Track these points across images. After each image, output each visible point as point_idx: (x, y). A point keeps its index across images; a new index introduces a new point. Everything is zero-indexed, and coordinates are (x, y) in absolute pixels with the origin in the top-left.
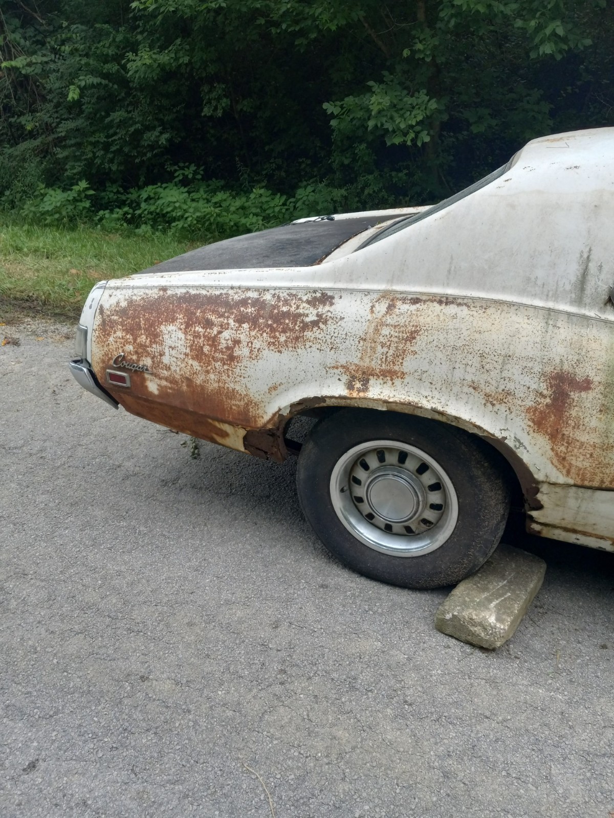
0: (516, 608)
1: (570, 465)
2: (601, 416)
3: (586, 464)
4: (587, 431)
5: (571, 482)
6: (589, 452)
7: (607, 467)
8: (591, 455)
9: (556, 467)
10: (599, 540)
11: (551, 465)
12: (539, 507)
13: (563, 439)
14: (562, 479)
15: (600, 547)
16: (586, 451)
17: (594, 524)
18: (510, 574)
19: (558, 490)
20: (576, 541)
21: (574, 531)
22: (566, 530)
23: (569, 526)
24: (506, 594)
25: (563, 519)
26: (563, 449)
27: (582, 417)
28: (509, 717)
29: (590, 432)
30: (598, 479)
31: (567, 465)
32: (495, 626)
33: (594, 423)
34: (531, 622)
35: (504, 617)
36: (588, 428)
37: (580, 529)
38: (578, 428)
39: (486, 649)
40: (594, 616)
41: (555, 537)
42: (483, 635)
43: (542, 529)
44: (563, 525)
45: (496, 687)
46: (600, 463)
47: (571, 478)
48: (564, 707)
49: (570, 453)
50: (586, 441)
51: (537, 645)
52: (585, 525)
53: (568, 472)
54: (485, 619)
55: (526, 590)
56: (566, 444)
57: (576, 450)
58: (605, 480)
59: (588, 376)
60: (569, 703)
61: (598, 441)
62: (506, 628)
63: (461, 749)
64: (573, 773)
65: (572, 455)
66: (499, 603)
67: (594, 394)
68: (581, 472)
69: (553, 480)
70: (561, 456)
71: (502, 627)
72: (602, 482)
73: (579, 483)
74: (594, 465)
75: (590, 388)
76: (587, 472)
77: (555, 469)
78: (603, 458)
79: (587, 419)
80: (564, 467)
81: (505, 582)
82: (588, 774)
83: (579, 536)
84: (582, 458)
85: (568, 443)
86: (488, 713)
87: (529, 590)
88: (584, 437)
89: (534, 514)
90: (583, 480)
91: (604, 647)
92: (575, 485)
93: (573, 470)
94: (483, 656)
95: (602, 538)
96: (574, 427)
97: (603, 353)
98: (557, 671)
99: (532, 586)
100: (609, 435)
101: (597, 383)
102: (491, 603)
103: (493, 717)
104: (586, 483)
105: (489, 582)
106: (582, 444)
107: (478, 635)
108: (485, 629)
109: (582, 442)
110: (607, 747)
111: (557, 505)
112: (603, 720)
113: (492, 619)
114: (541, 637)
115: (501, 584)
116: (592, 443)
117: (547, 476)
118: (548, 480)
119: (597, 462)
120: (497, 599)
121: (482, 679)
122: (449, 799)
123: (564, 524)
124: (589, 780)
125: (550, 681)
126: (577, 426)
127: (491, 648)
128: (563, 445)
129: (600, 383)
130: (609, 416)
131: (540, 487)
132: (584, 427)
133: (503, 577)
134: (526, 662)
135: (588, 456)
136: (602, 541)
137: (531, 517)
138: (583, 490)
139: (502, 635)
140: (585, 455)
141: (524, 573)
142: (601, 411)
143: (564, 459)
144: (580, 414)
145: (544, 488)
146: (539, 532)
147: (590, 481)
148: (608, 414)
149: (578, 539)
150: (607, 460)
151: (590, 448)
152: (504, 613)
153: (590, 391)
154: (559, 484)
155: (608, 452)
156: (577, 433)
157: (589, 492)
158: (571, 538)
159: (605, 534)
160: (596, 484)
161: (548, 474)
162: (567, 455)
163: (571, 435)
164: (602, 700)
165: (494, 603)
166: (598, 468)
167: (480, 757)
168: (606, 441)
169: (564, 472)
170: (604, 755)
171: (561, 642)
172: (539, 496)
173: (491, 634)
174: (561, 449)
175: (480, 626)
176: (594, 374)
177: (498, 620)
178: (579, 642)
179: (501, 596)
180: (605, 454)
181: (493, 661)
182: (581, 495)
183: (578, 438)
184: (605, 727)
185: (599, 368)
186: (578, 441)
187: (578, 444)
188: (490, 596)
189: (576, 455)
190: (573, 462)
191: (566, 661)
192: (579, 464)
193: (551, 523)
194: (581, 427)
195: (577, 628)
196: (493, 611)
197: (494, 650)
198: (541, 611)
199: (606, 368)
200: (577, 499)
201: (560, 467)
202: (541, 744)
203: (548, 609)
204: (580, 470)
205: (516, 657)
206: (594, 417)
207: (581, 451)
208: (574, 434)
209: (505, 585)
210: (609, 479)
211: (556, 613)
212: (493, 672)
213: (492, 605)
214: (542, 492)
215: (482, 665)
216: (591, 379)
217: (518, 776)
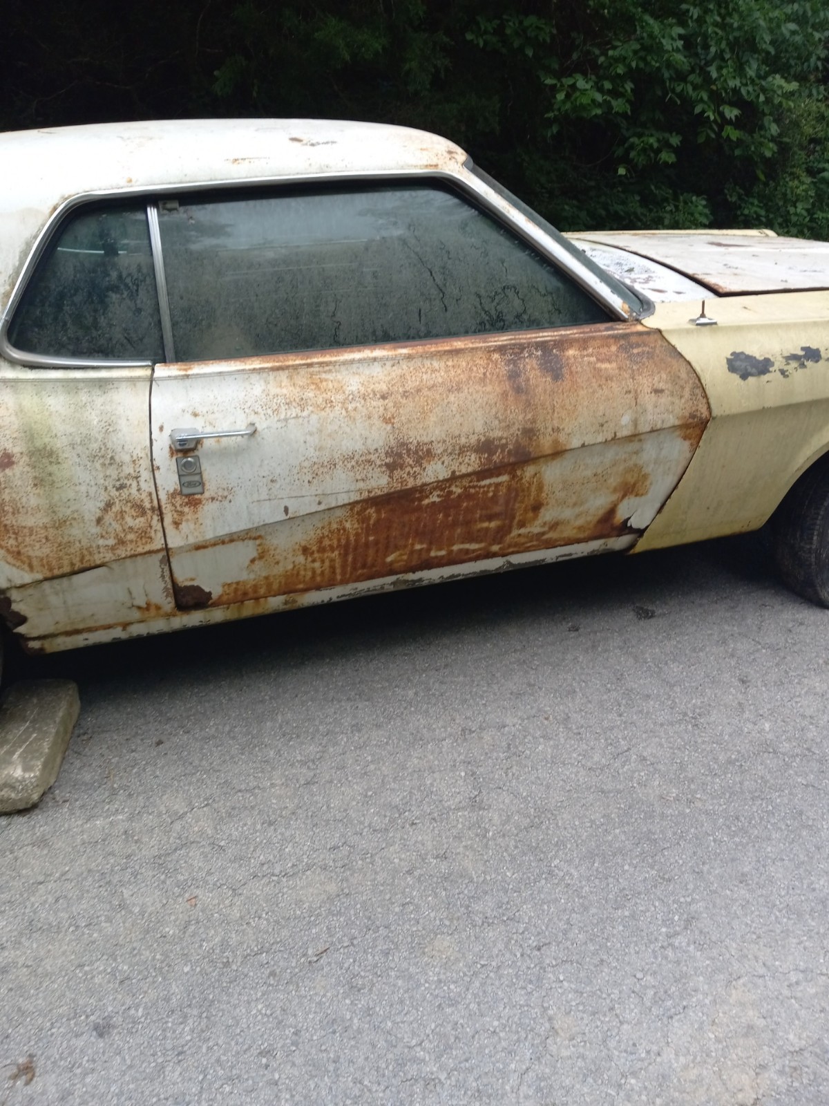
0: (46, 747)
1: (29, 557)
2: (38, 491)
3: (46, 550)
4: (30, 513)
5: (39, 576)
6: (43, 535)
7: (70, 547)
8: (47, 538)
9: (14, 565)
10: (107, 631)
11: (7, 566)
12: (23, 620)
13: (8, 531)
14: (27, 578)
15: (114, 639)
16: (39, 536)
17: (93, 615)
18: (32, 713)
19: (30, 591)
20: (86, 643)
21: (77, 632)
22: (68, 633)
23: (69, 628)
24: (30, 737)
25: (57, 623)
26: (12, 542)
27: (18, 498)
28: (67, 869)
29: (34, 512)
30: (66, 562)
31: (25, 559)
32: (24, 778)
33: (33, 501)
34: (75, 755)
35: (32, 763)
36: (29, 509)
37: (81, 626)
38: (19, 513)
39: (25, 810)
40: (145, 716)
41: (62, 648)
42: (13, 795)
43: (42, 645)
44: (63, 630)
45: (46, 845)
46: (60, 545)
47: (38, 572)
48: (126, 825)
49: (23, 545)
50: (33, 524)
51: (87, 777)
52: (83, 620)
53: (31, 567)
54: (9, 776)
55: (55, 722)
56: (13, 536)
57: (27, 539)
58: (74, 561)
59: (5, 449)
60: (131, 819)
61: (46, 520)
62: (38, 773)
63: (16, 933)
64: (147, 886)
65: (26, 546)
66: (23, 751)
67: (21, 468)
68: (45, 561)
69: (18, 582)
70: (13, 552)
71: (32, 775)
72: (72, 564)
73: (48, 574)
74: (55, 549)
75: (13, 463)
76: (50, 559)
77: (14, 569)
78: (60, 538)
79: (24, 500)
80: (23, 562)
81: (28, 724)
82: (163, 877)
83: (85, 635)
84: (38, 545)
85: (14, 533)
86: (41, 878)
87: (58, 720)
88: (30, 521)
89: (21, 629)
90: (51, 570)
91: (159, 743)
92: (46, 579)
93: (35, 563)
94: (25, 819)
95: (109, 627)
96: (13, 513)
97: (13, 418)
98: (114, 793)
99: (61, 714)
100: (56, 509)
101: (19, 455)
102: (14, 754)
103: (48, 879)
104: (56, 572)
105: (7, 733)
106: (31, 529)
107: (9, 799)
108: (13, 788)
109: (30, 528)
110: (177, 841)
111: (41, 609)
112: (169, 816)
113: (18, 773)
114: (90, 765)
115: (22, 728)
116: (41, 525)
117: (10, 581)
118: (13, 584)
119: (56, 545)
120: (21, 747)
121: (28, 845)
122: (13, 993)
123: (61, 628)
124: (164, 882)
125: (107, 807)
126: (16, 512)
127: (29, 806)
128: (10, 537)
129: (21, 453)
130: (47, 488)
131: (8, 595)
132: (24, 509)
133: (24, 720)
134: (77, 800)
135: (44, 541)
136: (111, 630)
137: (21, 636)
138: (56, 582)
139: (35, 784)
140: (40, 541)
141: (49, 704)
142: (35, 485)
143: (19, 553)
144: (14, 495)
145: (14, 595)
146: (42, 649)
147: (59, 568)
148: (45, 487)
149: (87, 639)
150: (66, 539)
151: (42, 532)
152: (31, 759)
153: (15, 466)
154: (28, 584)
155: (63, 529)
156: (20, 519)
157: (65, 580)
158: (79, 641)
159: (110, 621)
160: (67, 569)
161: (10, 577)
162: (20, 548)
163: (14, 523)
164: (165, 797)
165: (18, 753)
166: (61, 550)
167: (41, 928)
168: (56, 518)
169: (27, 568)
170: (176, 850)
171: (113, 761)
172: (15, 607)
173: (22, 789)
174: (10, 543)
175: (5, 787)
176: (11, 445)
177: (25, 770)
178: (133, 751)
179: (25, 742)
180: (60, 533)
181: (38, 817)
182: (58, 587)
183: (24, 524)
184: (172, 823)
185: (14, 436)
186: (25, 527)
187: (26, 531)
188: (11, 747)
189: (30, 545)
190: (31, 553)
191: (121, 778)
192: (38, 553)
193: (46, 633)
194: (21, 510)
195: (128, 737)
196: (18, 762)
197: (34, 806)
198: (85, 737)
199: (23, 435)
200: (57, 594)
201: (18, 564)
202: (108, 875)
203: (93, 733)
204: (42, 560)
205: (65, 801)
206: (31, 495)
207: (33, 537)
208: (16, 521)
209: (28, 728)
210: (78, 559)
211: (103, 732)
212: (39, 832)
213: (15, 756)
214: (15, 601)
215: (25, 830)
216: (10, 451)
217: (88, 923)
